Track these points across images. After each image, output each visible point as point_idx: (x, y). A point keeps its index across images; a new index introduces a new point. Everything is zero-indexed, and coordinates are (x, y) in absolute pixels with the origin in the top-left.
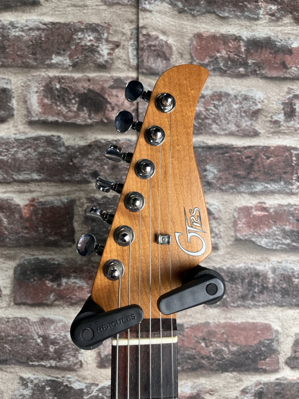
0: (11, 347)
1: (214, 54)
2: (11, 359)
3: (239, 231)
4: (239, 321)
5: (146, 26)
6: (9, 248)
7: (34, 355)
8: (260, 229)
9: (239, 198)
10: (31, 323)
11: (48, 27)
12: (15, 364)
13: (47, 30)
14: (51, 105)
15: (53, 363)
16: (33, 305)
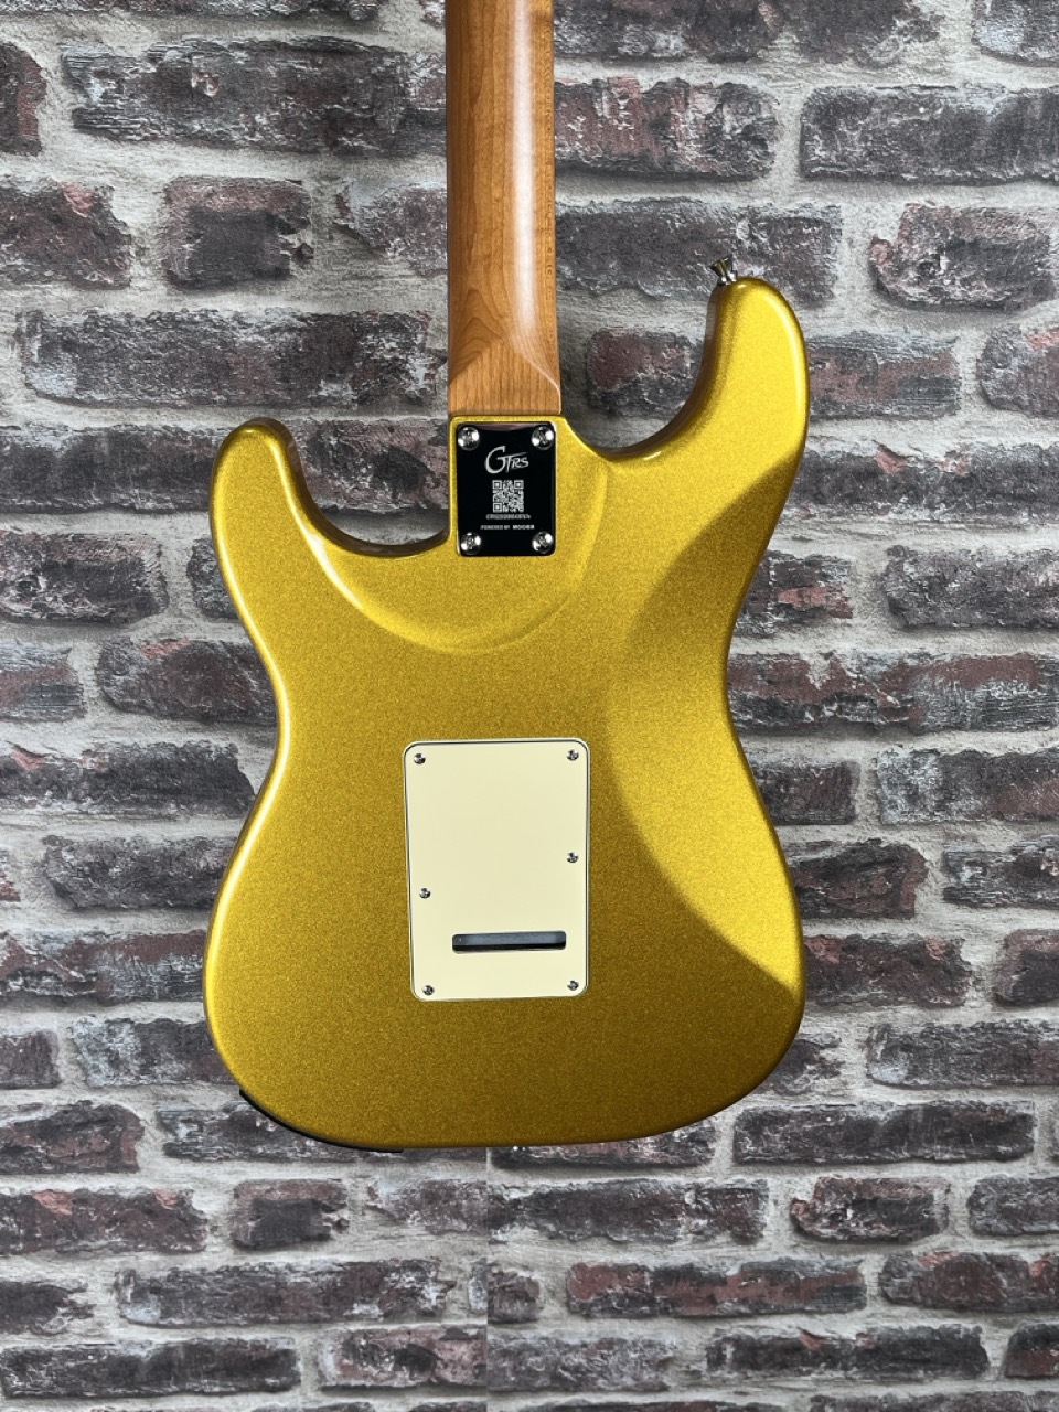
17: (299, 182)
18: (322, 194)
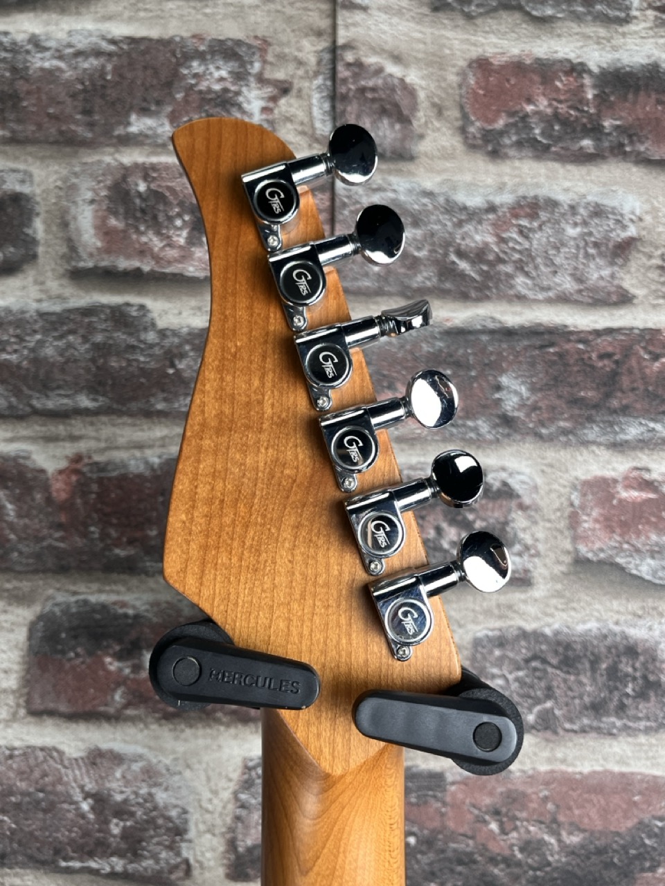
0: (16, 823)
1: (518, 108)
2: (14, 852)
3: (585, 539)
4: (586, 768)
5: (354, 44)
6: (19, 574)
7: (72, 842)
8: (638, 534)
9: (584, 455)
10: (66, 763)
11: (122, 49)
12: (23, 866)
13: (119, 56)
14: (124, 231)
15: (118, 864)
16: (73, 717)
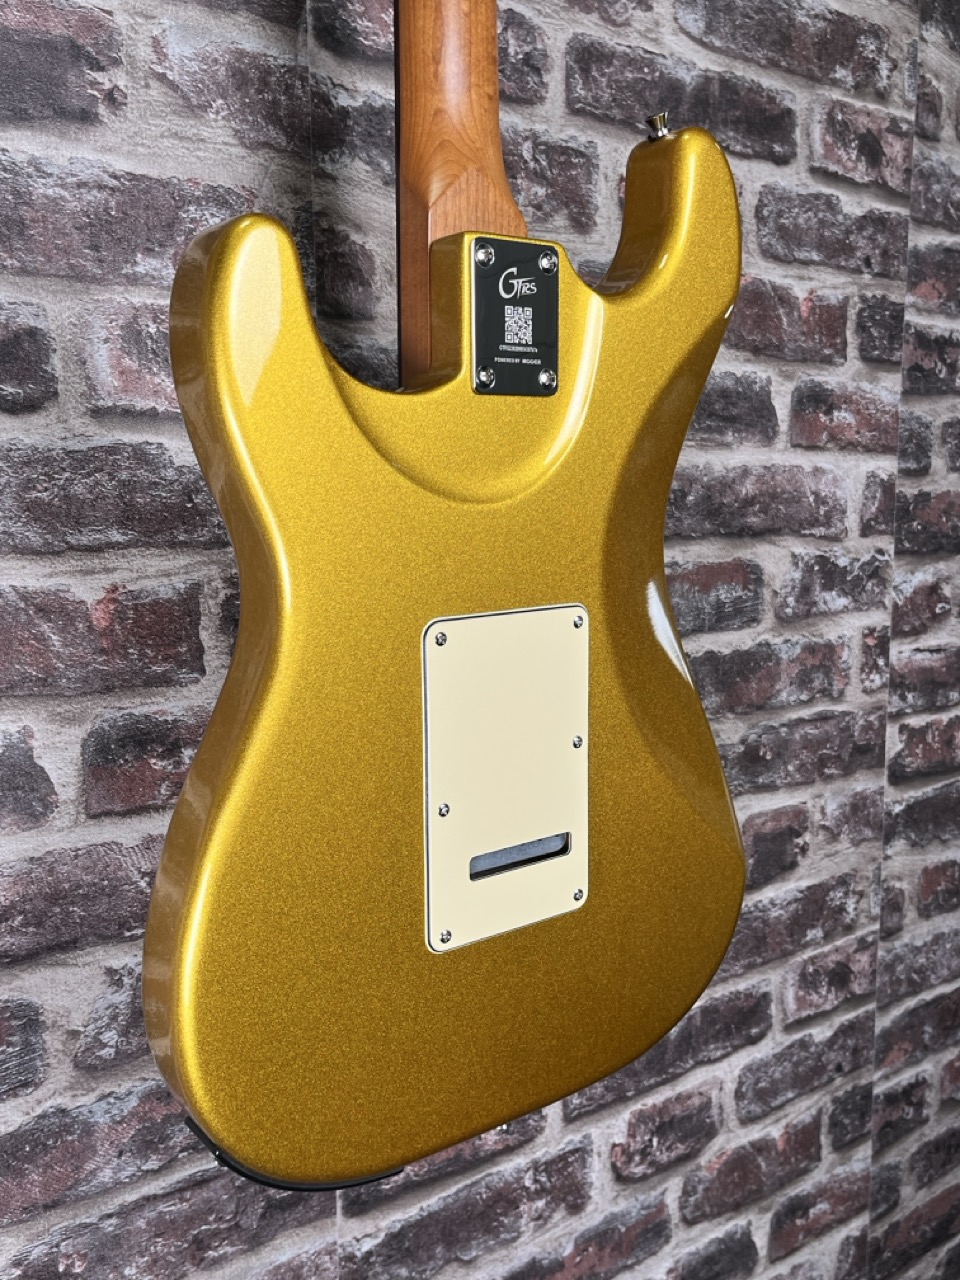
17: (110, 13)
18: (136, 32)
